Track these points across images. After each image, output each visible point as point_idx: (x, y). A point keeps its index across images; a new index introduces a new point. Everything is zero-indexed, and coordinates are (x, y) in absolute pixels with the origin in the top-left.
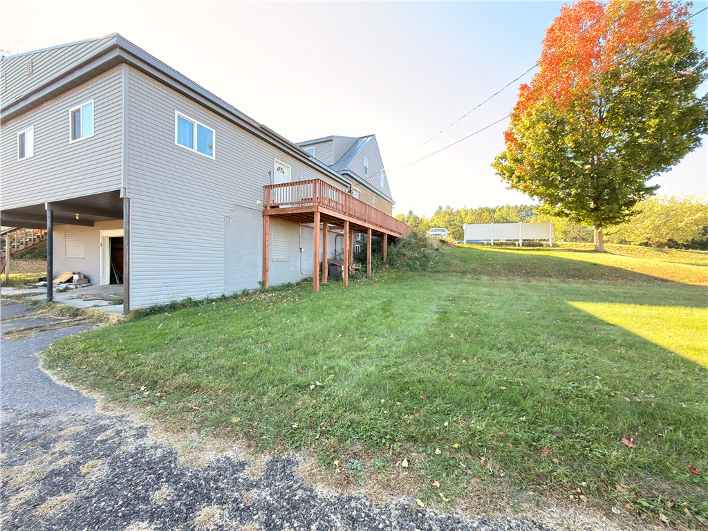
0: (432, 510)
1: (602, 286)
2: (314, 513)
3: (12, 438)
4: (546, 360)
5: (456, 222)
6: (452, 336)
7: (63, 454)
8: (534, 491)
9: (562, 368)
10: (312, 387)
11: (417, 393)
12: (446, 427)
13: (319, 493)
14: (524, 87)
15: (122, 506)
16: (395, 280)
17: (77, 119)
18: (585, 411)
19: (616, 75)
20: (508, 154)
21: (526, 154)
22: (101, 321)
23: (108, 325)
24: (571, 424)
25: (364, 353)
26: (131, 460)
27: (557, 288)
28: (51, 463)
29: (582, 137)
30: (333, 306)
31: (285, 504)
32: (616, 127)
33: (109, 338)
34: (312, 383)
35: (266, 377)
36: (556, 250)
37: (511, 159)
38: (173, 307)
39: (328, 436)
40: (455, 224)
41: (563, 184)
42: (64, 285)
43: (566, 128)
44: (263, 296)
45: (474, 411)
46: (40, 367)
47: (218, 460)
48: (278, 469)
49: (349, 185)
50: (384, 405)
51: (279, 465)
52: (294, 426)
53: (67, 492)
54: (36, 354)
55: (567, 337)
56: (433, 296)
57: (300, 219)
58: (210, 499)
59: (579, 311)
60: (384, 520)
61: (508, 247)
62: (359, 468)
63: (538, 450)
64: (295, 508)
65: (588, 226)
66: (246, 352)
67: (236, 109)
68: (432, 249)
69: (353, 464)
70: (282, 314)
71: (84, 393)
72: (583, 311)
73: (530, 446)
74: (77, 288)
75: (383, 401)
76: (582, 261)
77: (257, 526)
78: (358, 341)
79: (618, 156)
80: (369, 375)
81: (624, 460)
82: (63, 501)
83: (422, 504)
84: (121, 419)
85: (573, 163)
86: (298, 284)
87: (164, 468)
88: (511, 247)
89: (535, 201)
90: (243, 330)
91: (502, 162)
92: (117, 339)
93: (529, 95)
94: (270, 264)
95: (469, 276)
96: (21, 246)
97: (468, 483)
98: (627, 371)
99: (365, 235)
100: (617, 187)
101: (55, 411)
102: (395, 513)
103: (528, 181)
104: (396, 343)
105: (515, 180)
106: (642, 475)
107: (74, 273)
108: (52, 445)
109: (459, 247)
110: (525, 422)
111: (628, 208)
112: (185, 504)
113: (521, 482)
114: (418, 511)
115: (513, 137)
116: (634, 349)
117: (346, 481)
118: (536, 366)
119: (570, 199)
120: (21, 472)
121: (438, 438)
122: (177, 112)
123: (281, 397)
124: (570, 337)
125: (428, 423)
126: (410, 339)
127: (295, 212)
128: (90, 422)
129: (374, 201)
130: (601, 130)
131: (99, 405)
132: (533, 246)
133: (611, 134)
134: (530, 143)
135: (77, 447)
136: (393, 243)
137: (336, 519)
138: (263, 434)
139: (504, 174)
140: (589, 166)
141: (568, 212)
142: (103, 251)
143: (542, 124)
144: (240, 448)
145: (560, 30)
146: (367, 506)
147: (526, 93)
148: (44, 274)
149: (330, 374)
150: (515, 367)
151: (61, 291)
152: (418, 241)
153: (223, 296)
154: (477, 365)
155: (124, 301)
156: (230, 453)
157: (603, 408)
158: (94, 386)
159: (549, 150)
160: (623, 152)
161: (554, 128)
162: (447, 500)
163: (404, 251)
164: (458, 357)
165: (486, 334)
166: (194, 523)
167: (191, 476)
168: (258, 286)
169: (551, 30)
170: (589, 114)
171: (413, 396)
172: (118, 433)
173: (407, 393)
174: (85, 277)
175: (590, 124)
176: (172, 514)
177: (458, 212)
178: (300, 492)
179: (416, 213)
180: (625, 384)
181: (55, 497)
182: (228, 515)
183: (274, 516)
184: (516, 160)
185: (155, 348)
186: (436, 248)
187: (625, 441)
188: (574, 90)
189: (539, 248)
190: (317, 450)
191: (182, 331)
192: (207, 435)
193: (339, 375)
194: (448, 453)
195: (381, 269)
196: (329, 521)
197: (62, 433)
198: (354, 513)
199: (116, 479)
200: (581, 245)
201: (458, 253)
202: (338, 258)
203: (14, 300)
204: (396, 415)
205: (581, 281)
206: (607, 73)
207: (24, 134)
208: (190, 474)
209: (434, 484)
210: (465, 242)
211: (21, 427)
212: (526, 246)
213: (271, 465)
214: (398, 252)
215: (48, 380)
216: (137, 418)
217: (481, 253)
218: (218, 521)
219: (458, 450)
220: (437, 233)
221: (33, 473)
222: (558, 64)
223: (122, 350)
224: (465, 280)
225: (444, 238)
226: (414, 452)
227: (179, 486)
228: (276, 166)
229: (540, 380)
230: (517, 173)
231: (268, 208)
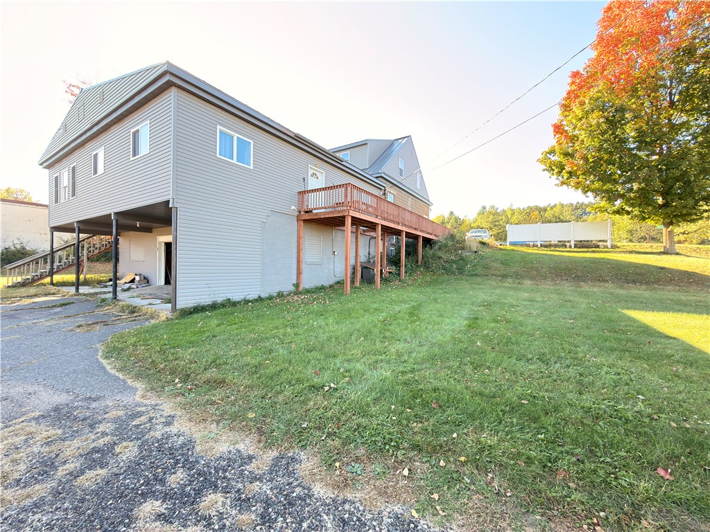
0: (425, 522)
1: (669, 293)
2: (308, 512)
3: (69, 417)
4: (581, 375)
5: (501, 222)
6: (478, 344)
7: (104, 434)
8: (542, 516)
9: (599, 383)
10: (327, 388)
11: (430, 401)
12: (454, 438)
13: (316, 493)
14: (576, 74)
15: (142, 484)
16: (429, 284)
17: (136, 138)
18: (616, 434)
19: (690, 51)
20: (556, 147)
21: (578, 148)
22: (152, 318)
23: (158, 321)
24: (597, 446)
25: (383, 357)
26: (156, 445)
27: (612, 294)
28: (94, 441)
29: (647, 124)
30: (361, 308)
31: (282, 499)
32: (691, 110)
33: (156, 334)
34: (327, 384)
35: (284, 377)
36: (615, 252)
37: (561, 154)
38: (214, 307)
39: (334, 437)
40: (500, 225)
41: (623, 178)
42: (128, 285)
43: (627, 116)
44: (296, 298)
45: (487, 424)
46: (99, 357)
47: (230, 452)
48: (281, 465)
49: (383, 188)
50: (394, 412)
51: (284, 462)
52: (303, 426)
53: (102, 468)
54: (98, 345)
55: (613, 350)
56: (466, 301)
57: (332, 223)
58: (216, 487)
59: (634, 320)
60: (375, 526)
61: (558, 249)
62: (359, 472)
63: (553, 472)
64: (291, 504)
65: (655, 225)
66: (271, 351)
67: (272, 121)
68: (470, 251)
69: (353, 467)
70: (311, 316)
71: (129, 381)
72: (638, 321)
73: (545, 466)
74: (137, 287)
75: (393, 407)
76: (645, 265)
77: (253, 517)
78: (378, 345)
79: (694, 144)
80: (384, 380)
81: (656, 493)
82: (97, 475)
83: (416, 515)
84: (154, 407)
85: (636, 155)
86: (331, 286)
87: (183, 455)
88: (561, 249)
89: (590, 198)
90: (272, 330)
91: (551, 157)
92: (162, 335)
93: (581, 82)
94: (304, 267)
95: (510, 280)
96: (95, 251)
97: (470, 498)
98: (680, 392)
99: (399, 237)
100: (693, 179)
101: (104, 397)
102: (387, 520)
103: (581, 177)
104: (417, 349)
105: (566, 176)
106: (675, 511)
107: (136, 275)
108: (97, 425)
109: (501, 249)
110: (543, 440)
111: (707, 202)
112: (194, 490)
113: (529, 505)
114: (411, 522)
115: (563, 129)
116: (694, 367)
117: (345, 484)
118: (567, 381)
119: (632, 195)
120: (70, 447)
121: (444, 449)
122: (219, 127)
123: (296, 396)
124: (615, 350)
125: (436, 433)
126: (433, 345)
127: (327, 216)
128: (130, 407)
129: (410, 203)
130: (672, 115)
131: (139, 393)
132: (587, 247)
133: (685, 118)
134: (583, 135)
135: (116, 429)
136: (428, 246)
137: (328, 520)
138: (274, 430)
139: (553, 170)
140: (656, 157)
141: (630, 209)
142: (160, 255)
143: (596, 114)
144: (251, 442)
145: (619, 8)
146: (360, 511)
147: (578, 81)
148: (111, 275)
149: (345, 377)
150: (543, 381)
151: (125, 290)
152: (456, 243)
153: (260, 297)
154: (500, 376)
155: (172, 300)
156: (241, 447)
157: (640, 433)
158: (138, 376)
159: (606, 141)
160: (700, 139)
161: (612, 117)
162: (444, 514)
163: (440, 254)
164: (480, 366)
165: (517, 343)
166: (199, 507)
167: (204, 464)
168: (292, 288)
169: (609, 8)
170: (656, 98)
171: (425, 404)
172: (151, 419)
173: (418, 400)
174: (145, 278)
175: (657, 109)
176: (182, 497)
177: (504, 211)
178: (298, 490)
179: (457, 214)
180: (674, 407)
181: (92, 471)
182: (229, 504)
183: (270, 510)
184: (566, 154)
185: (192, 344)
186: (475, 250)
187: (661, 472)
188: (637, 73)
189: (595, 249)
190: (321, 451)
191: (218, 329)
192: (224, 428)
193: (354, 378)
194: (453, 466)
195: (415, 272)
196: (320, 521)
197: (106, 416)
198: (347, 516)
199: (142, 461)
200: (646, 246)
201: (499, 255)
202: (372, 261)
203: (88, 298)
204: (405, 422)
205: (644, 287)
206: (678, 50)
207: (97, 154)
208: (203, 462)
209: (432, 496)
210: (508, 243)
211: (77, 408)
212: (579, 248)
213: (277, 460)
214: (434, 255)
215: (104, 369)
216: (168, 407)
217: (524, 257)
218: (220, 509)
219: (463, 464)
220: (477, 234)
221: (79, 448)
222: (616, 46)
223: (165, 345)
224: (506, 285)
225: (485, 240)
226: (417, 461)
227: (192, 472)
228: (311, 172)
229: (570, 396)
230: (568, 168)
231: (302, 213)
